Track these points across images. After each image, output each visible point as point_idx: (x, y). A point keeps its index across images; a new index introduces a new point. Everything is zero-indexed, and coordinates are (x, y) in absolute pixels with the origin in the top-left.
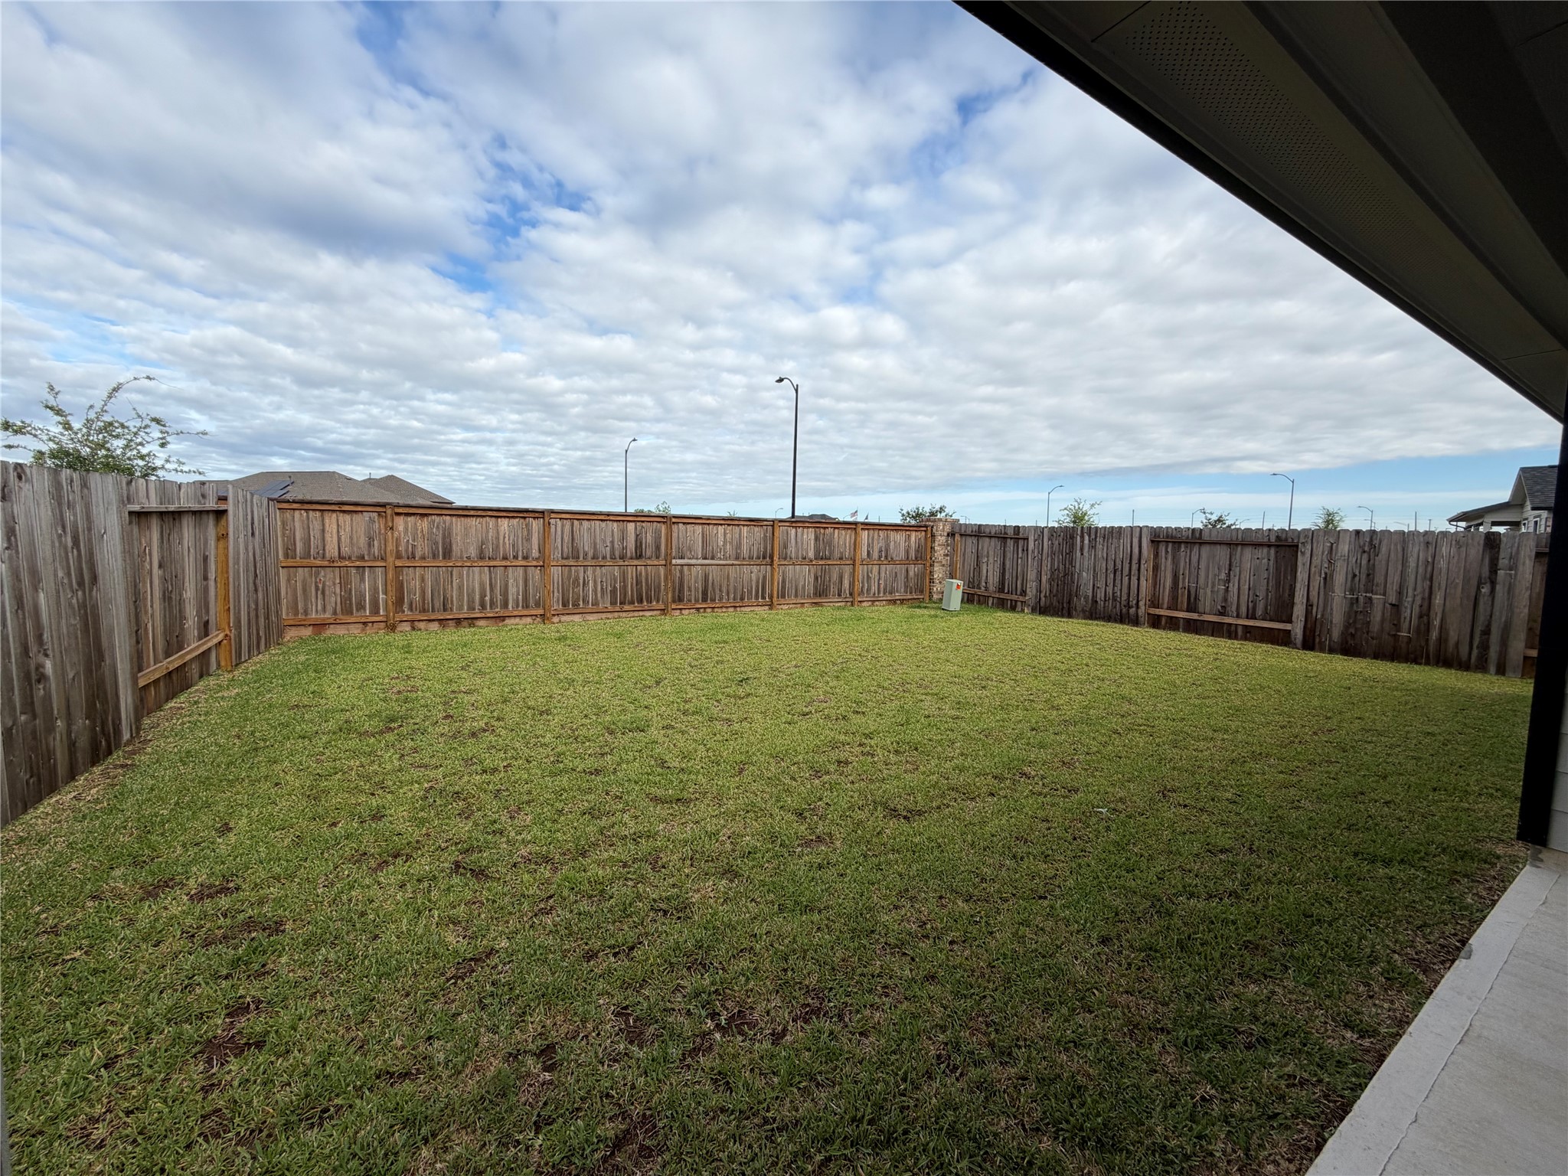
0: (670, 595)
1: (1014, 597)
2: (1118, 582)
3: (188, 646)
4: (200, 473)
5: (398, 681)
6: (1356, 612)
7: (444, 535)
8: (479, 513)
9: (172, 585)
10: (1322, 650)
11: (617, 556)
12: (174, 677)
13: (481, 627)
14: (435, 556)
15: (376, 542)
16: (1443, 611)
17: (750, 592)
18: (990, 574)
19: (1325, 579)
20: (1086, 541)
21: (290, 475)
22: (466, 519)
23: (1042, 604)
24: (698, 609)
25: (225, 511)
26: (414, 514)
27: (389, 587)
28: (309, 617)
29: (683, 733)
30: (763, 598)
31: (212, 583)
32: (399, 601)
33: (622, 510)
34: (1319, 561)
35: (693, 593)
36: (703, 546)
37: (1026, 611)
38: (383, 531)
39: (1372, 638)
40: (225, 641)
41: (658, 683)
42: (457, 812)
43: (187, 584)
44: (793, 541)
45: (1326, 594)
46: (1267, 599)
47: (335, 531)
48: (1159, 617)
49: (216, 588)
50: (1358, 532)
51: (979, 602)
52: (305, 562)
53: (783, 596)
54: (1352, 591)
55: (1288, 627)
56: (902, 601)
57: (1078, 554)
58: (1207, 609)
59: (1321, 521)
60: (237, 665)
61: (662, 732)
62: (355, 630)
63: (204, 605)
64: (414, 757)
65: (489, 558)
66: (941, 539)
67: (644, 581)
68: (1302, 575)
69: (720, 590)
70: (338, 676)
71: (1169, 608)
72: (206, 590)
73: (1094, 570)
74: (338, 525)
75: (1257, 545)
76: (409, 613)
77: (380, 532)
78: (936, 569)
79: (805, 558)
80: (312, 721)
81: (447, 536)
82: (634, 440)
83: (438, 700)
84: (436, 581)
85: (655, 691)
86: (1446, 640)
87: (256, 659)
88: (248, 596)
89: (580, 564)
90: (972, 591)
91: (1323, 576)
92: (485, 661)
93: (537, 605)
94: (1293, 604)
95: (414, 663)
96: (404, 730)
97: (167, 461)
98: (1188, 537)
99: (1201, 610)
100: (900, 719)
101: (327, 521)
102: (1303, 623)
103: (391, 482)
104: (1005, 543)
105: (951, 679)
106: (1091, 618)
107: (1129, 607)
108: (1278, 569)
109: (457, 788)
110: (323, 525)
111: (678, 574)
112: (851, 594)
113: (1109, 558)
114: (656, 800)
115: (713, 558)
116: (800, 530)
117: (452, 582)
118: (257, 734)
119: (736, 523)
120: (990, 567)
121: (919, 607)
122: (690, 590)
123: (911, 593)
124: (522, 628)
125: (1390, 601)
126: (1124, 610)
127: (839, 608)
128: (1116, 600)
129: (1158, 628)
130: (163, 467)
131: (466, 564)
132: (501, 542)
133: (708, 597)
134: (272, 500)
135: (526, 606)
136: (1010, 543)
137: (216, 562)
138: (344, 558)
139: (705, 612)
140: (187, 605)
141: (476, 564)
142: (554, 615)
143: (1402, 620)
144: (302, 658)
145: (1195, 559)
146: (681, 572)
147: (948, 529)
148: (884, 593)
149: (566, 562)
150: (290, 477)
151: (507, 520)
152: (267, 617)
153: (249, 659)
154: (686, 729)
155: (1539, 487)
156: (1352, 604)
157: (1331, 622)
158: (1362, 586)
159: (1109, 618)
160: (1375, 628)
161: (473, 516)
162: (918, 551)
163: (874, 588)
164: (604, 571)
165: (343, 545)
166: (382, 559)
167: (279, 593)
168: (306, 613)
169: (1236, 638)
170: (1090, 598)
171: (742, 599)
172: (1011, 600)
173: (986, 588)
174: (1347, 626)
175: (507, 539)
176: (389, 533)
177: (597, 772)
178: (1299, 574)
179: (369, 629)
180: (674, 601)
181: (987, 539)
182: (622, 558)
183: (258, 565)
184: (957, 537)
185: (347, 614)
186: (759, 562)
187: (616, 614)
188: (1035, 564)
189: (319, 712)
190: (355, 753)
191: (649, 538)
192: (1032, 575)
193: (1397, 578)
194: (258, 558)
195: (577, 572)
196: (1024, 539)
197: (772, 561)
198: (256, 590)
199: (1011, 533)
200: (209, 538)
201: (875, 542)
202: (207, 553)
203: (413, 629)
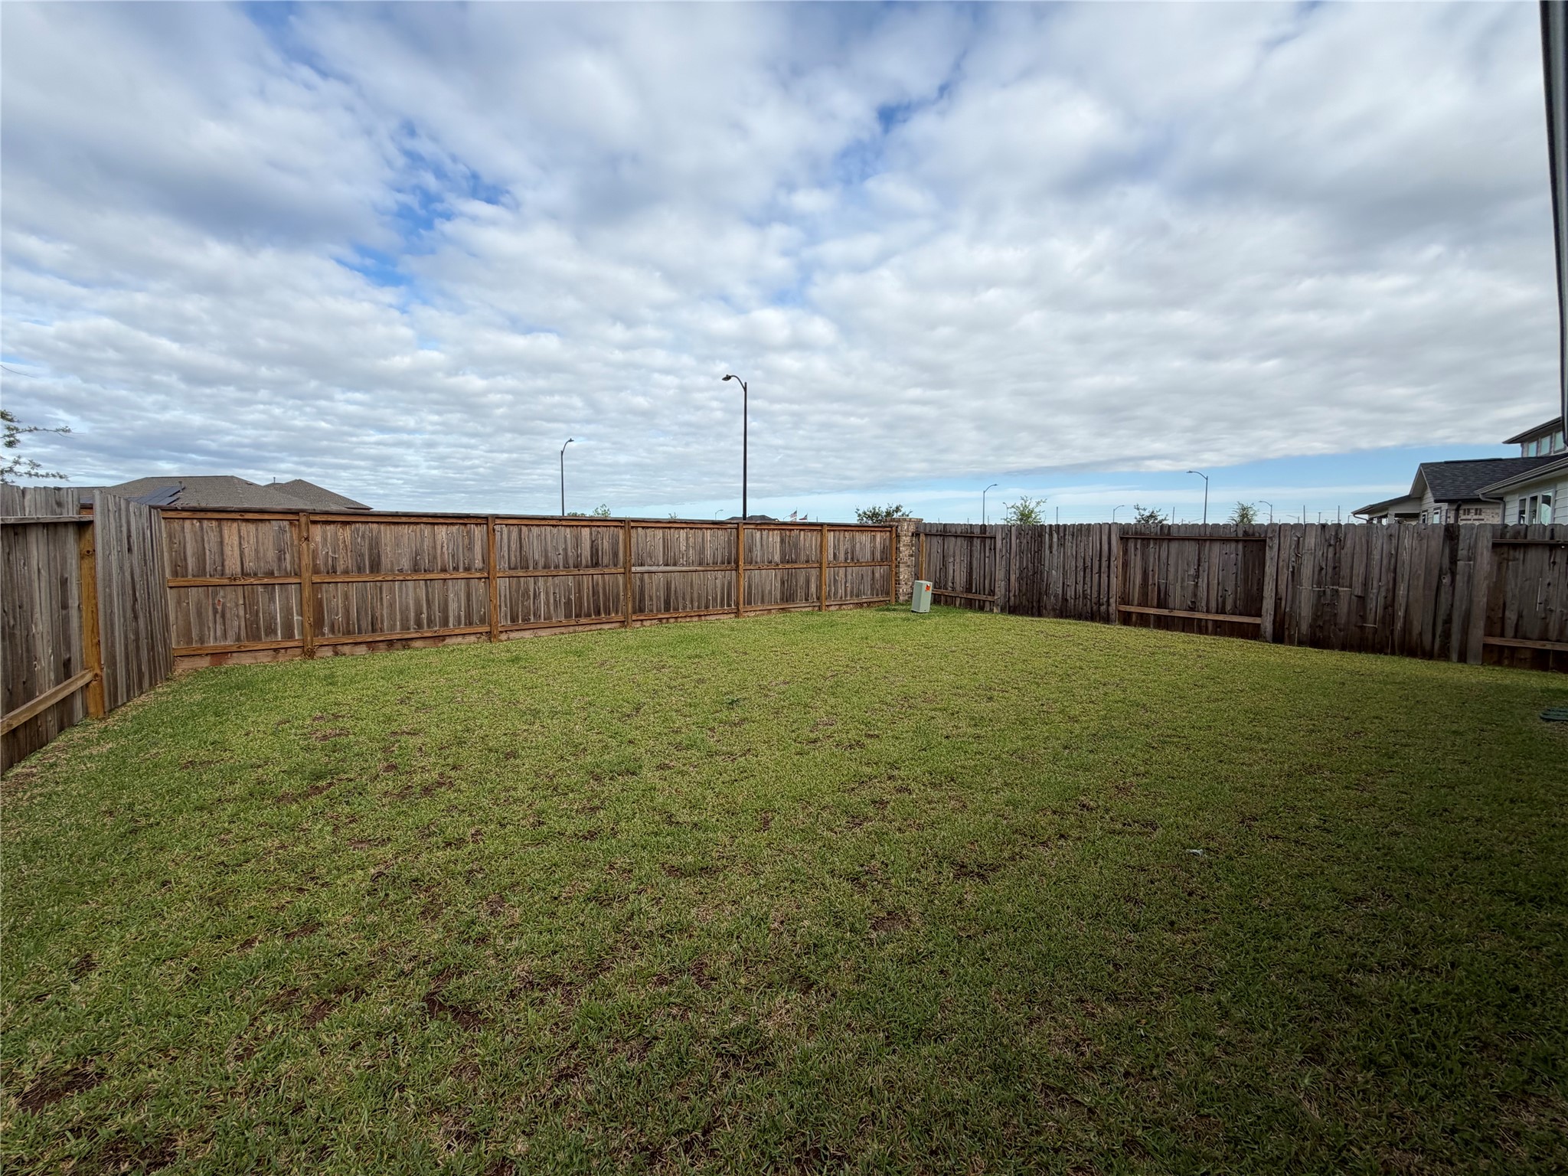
0: (630, 606)
1: (983, 597)
2: (1088, 579)
3: (41, 693)
4: (61, 477)
5: (322, 722)
6: (1324, 605)
7: (371, 545)
8: (413, 520)
9: (15, 619)
10: (1291, 643)
11: (571, 565)
12: (21, 735)
13: (417, 649)
14: (360, 570)
15: (288, 556)
16: (1407, 602)
17: (715, 599)
18: (958, 574)
19: (1293, 572)
20: (1055, 539)
21: (180, 480)
22: (396, 527)
23: (1012, 603)
24: (660, 620)
25: (91, 523)
26: (333, 522)
27: (305, 608)
28: (206, 645)
29: (682, 773)
30: (729, 605)
31: (74, 613)
32: (318, 623)
33: (558, 513)
34: (1286, 555)
35: (654, 602)
36: (664, 552)
37: (995, 611)
38: (296, 542)
39: (1340, 630)
40: (94, 683)
41: (638, 710)
42: (418, 910)
43: (37, 615)
44: (758, 544)
45: (1294, 587)
46: (1236, 593)
47: (236, 543)
48: (1130, 614)
49: (81, 617)
50: (1324, 526)
51: (946, 603)
52: (199, 580)
53: (750, 603)
54: (1319, 584)
55: (1257, 620)
56: (869, 604)
57: (1047, 551)
58: (1177, 606)
59: (1237, 515)
60: (111, 711)
61: (658, 774)
62: (264, 658)
63: (62, 636)
64: (352, 829)
65: (425, 571)
66: (905, 539)
67: (601, 591)
68: (1270, 569)
69: (684, 599)
70: (245, 718)
71: (1139, 605)
72: (66, 621)
73: (1064, 568)
74: (240, 537)
75: (1225, 540)
76: (331, 636)
77: (292, 544)
78: (901, 570)
79: (771, 562)
80: (211, 784)
81: (375, 545)
82: (571, 441)
83: (375, 745)
84: (362, 598)
85: (637, 721)
86: (1410, 634)
87: (137, 701)
88: (125, 625)
89: (530, 574)
90: (939, 592)
91: (1291, 570)
92: (428, 691)
93: (482, 621)
94: (1261, 598)
95: (340, 698)
96: (335, 790)
97: (16, 462)
98: (1156, 534)
99: (1171, 605)
100: (921, 741)
101: (226, 532)
102: (1272, 617)
103: (299, 487)
104: (972, 543)
105: (954, 691)
106: (1061, 617)
107: (1100, 604)
108: (1245, 563)
109: (415, 873)
110: (221, 536)
111: (638, 583)
112: (818, 599)
113: (1079, 556)
114: (675, 871)
115: (675, 565)
116: (765, 533)
117: (381, 599)
118: (137, 807)
119: (699, 526)
120: (957, 567)
121: (888, 610)
122: (651, 599)
123: (877, 595)
124: (466, 648)
125: (1356, 593)
126: (1095, 608)
127: (807, 613)
128: (1086, 598)
129: (1129, 625)
130: (11, 470)
131: (398, 578)
132: (439, 551)
133: (670, 606)
134: (155, 508)
135: (470, 623)
136: (977, 543)
137: (80, 585)
138: (248, 575)
139: (668, 622)
140: (39, 643)
141: (410, 578)
142: (502, 632)
143: (1368, 611)
144: (198, 697)
145: (1164, 555)
146: (642, 580)
147: (912, 528)
148: (851, 596)
149: (513, 573)
150: (181, 482)
151: (445, 527)
152: (152, 648)
153: (128, 701)
154: (685, 768)
155: (1439, 481)
156: (1319, 597)
157: (1300, 614)
158: (1328, 579)
159: (1079, 616)
160: (1342, 619)
161: (405, 523)
162: (883, 552)
163: (841, 591)
164: (557, 582)
165: (247, 560)
166: (296, 574)
167: (167, 616)
168: (202, 640)
169: (1207, 633)
170: (1060, 596)
171: (707, 607)
172: (979, 600)
173: (953, 589)
174: (1316, 617)
175: (445, 549)
176: (304, 545)
177: (592, 835)
178: (1267, 567)
179: (282, 657)
180: (634, 612)
181: (953, 539)
182: (577, 566)
183: (138, 587)
184: (922, 537)
185: (254, 640)
186: (723, 567)
187: (571, 629)
188: (1004, 563)
189: (221, 771)
190: (271, 828)
191: (606, 545)
192: (1000, 574)
193: (1362, 570)
194: (137, 578)
195: (526, 583)
196: (991, 538)
197: (738, 566)
198: (136, 618)
199: (977, 531)
200: (69, 556)
201: (841, 543)
202: (66, 575)
203: (336, 654)
